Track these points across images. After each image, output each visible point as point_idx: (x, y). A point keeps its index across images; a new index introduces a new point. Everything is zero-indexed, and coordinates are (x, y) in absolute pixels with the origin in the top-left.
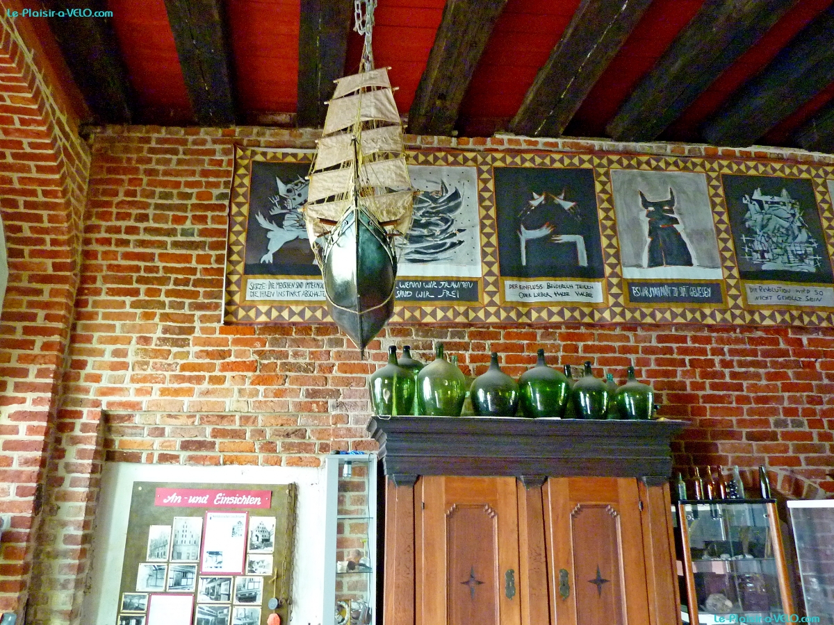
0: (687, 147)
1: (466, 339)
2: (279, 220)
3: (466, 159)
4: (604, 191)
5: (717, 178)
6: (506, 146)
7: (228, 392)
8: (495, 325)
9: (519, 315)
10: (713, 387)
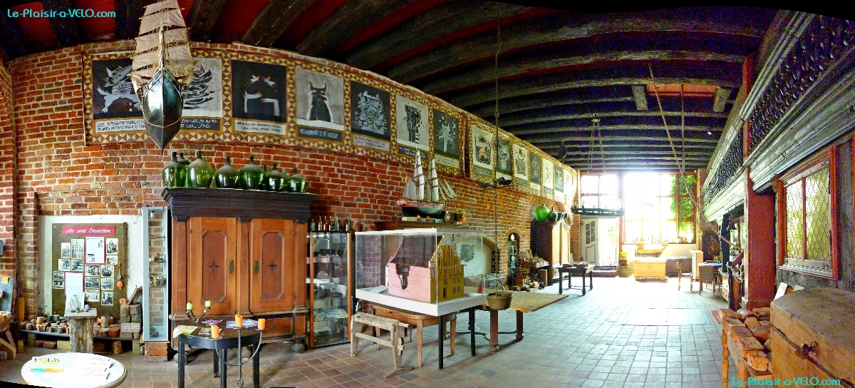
0: (336, 64)
1: (213, 150)
2: (109, 90)
3: (215, 55)
4: (291, 79)
5: (348, 82)
6: (239, 49)
7: (91, 180)
8: (228, 143)
9: (242, 138)
10: (333, 181)
